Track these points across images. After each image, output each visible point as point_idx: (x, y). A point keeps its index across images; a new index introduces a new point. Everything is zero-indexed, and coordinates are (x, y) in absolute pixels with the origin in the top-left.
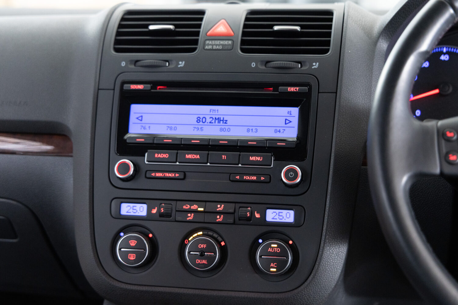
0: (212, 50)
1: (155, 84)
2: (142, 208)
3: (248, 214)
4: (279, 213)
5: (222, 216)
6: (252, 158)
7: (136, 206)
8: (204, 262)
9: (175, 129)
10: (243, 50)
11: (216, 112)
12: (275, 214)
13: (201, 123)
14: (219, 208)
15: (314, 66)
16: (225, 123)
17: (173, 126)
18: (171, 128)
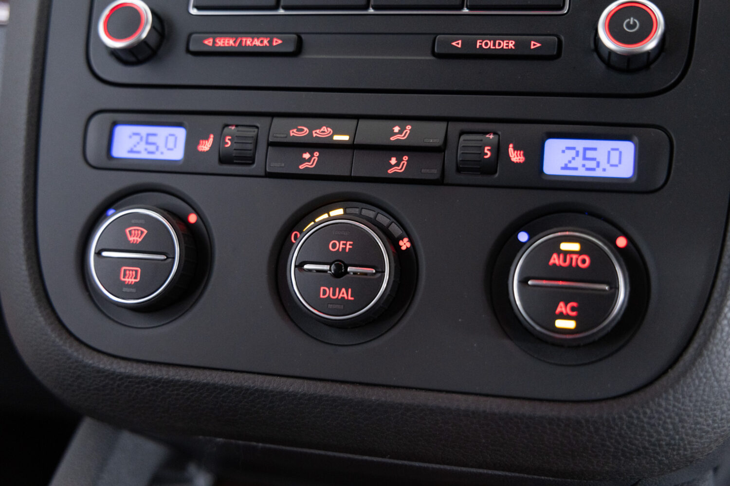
2: (172, 139)
3: (488, 153)
4: (585, 149)
5: (405, 158)
7: (154, 135)
8: (345, 294)
12: (572, 153)
14: (396, 134)
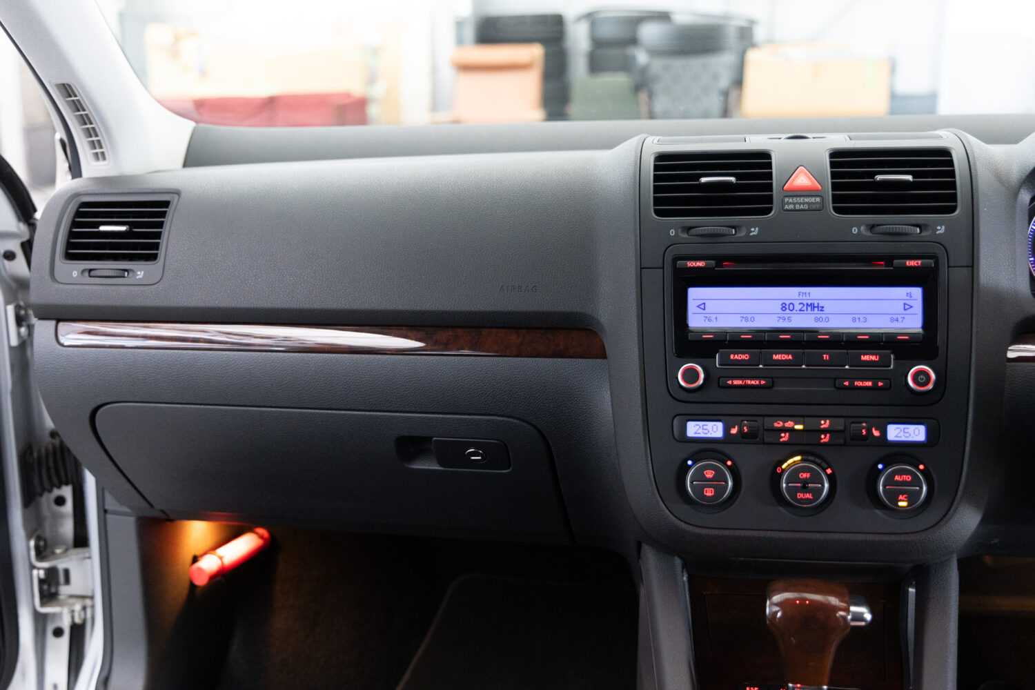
0: (795, 210)
1: (720, 259)
3: (864, 432)
5: (828, 435)
6: (865, 358)
7: (706, 425)
8: (809, 496)
9: (753, 320)
10: (837, 210)
11: (808, 295)
12: (899, 430)
13: (788, 311)
14: (823, 424)
15: (938, 230)
16: (821, 310)
17: (749, 316)
18: (747, 319)
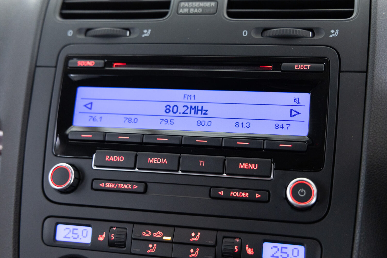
0: (189, 14)
1: (110, 59)
2: (85, 232)
3: (236, 249)
4: (282, 248)
5: (198, 249)
6: (243, 166)
7: (77, 229)
9: (136, 121)
10: (230, 15)
11: (193, 98)
12: (276, 249)
13: (171, 113)
14: (193, 237)
15: (332, 34)
16: (205, 114)
17: (133, 117)
18: (130, 120)
